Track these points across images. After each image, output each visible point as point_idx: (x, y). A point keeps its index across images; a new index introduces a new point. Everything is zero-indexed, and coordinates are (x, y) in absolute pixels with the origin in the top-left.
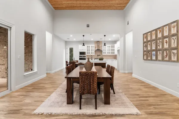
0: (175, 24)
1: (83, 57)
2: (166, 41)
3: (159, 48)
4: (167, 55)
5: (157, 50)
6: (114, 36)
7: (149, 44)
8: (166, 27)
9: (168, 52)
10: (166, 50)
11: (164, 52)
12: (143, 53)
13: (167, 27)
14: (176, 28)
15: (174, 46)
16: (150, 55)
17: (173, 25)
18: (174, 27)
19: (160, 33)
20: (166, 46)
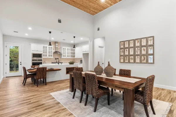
0: (152, 38)
1: (39, 60)
2: (144, 49)
3: (136, 53)
4: (144, 59)
5: (134, 55)
6: (82, 39)
7: (127, 50)
8: (143, 39)
9: (145, 57)
10: (144, 55)
11: (142, 57)
12: (120, 57)
13: (145, 39)
14: (152, 41)
15: (150, 53)
16: (128, 59)
17: (149, 38)
18: (151, 40)
19: (138, 43)
20: (144, 52)
